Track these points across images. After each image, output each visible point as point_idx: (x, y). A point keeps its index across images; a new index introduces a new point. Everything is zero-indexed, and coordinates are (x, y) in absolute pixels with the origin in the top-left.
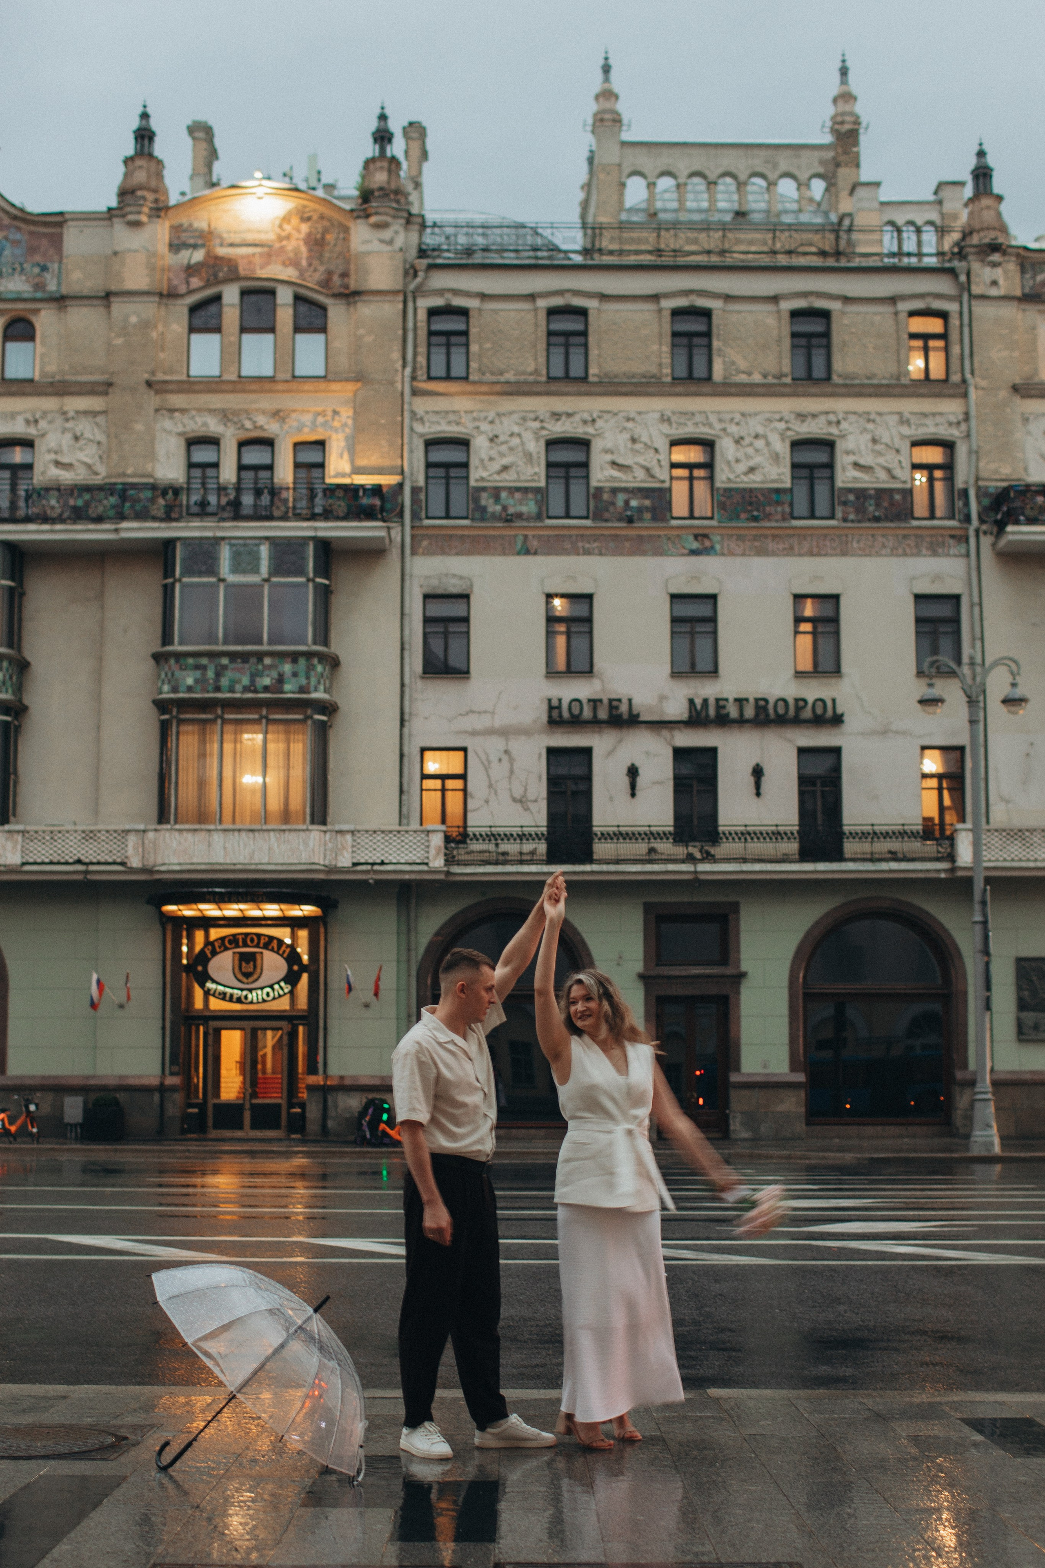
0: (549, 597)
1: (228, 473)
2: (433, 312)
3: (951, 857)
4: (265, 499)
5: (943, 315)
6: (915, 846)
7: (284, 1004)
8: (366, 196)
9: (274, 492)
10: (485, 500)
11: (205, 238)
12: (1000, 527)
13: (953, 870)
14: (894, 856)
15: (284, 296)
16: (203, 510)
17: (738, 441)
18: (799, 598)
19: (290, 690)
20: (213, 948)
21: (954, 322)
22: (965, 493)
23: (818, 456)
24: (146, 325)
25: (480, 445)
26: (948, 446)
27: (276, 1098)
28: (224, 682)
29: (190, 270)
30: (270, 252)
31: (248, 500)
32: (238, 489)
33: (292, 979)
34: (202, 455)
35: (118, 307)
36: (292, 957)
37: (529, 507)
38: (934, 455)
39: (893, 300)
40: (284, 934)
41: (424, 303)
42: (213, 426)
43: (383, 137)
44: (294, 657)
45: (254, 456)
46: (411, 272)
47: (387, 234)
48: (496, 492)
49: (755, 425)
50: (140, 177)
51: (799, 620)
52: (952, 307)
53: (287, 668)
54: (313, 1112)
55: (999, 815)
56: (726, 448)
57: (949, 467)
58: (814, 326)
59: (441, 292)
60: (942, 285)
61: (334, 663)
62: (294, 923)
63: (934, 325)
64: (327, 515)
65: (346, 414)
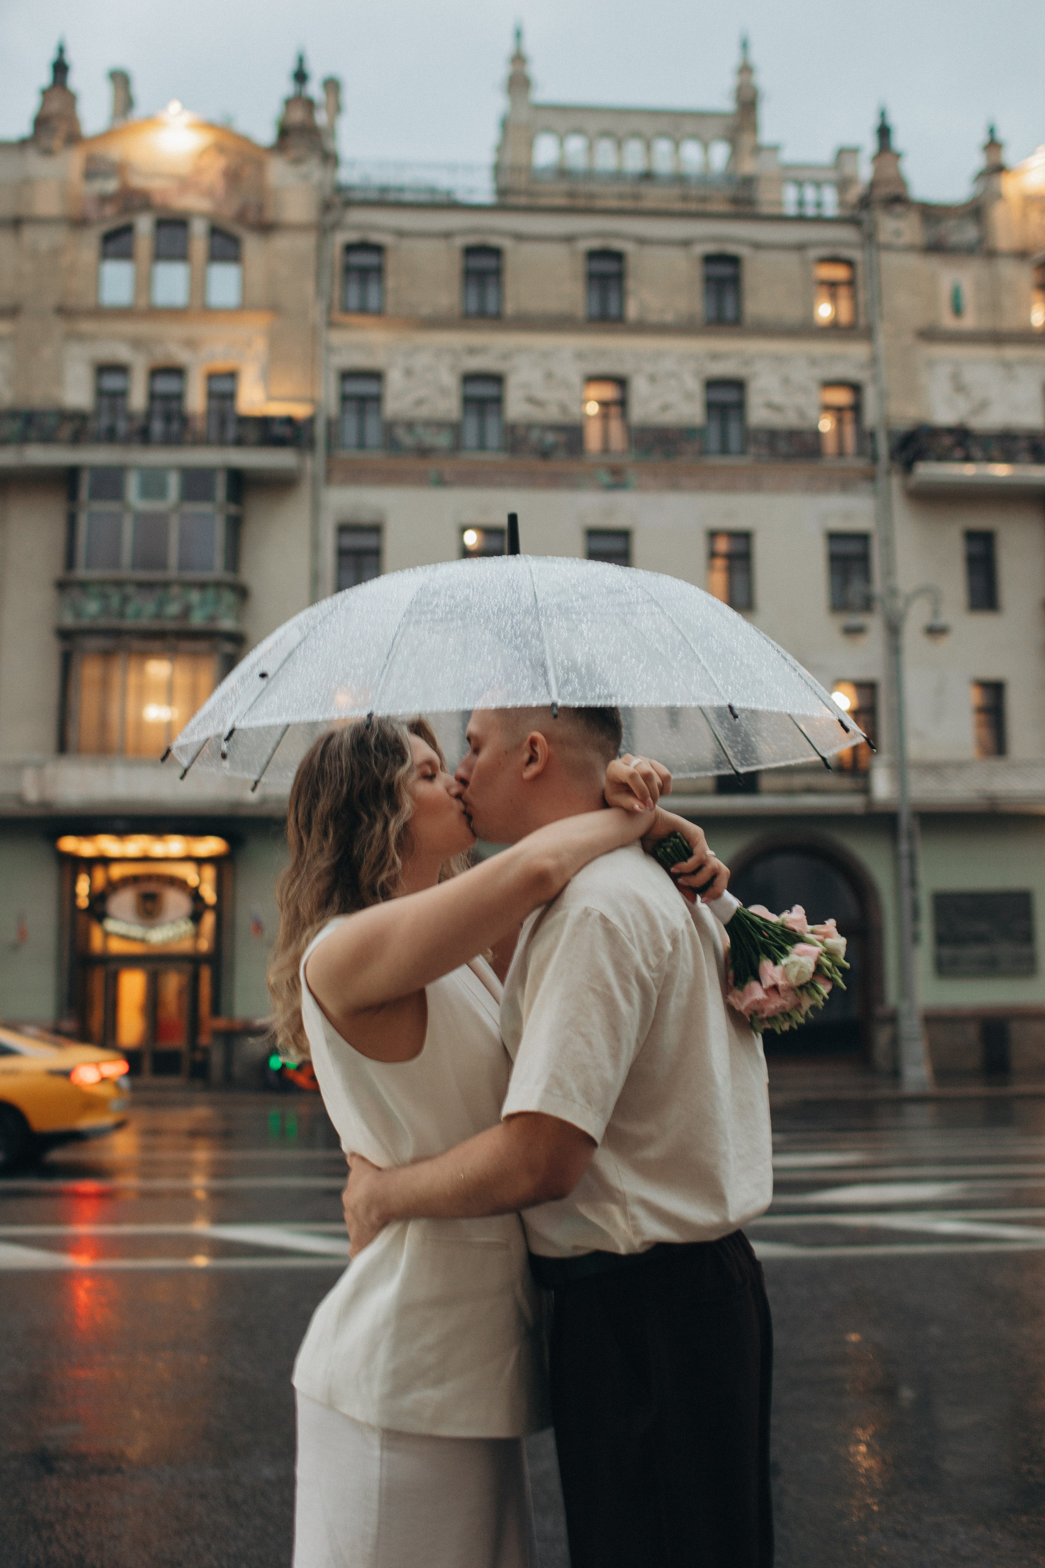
0: (463, 529)
1: (138, 400)
2: (350, 248)
3: (866, 790)
4: (175, 427)
5: (849, 263)
6: (829, 780)
7: (186, 946)
8: (285, 132)
9: (184, 420)
10: (401, 434)
11: (119, 169)
12: (908, 467)
13: (870, 803)
14: (810, 790)
15: (199, 228)
16: (110, 437)
17: (653, 379)
18: (713, 535)
19: (197, 620)
20: (113, 886)
21: (860, 270)
22: (872, 435)
23: (728, 396)
24: (56, 252)
25: (395, 379)
26: (856, 388)
27: (178, 1042)
28: (130, 609)
29: (104, 199)
30: (185, 184)
31: (157, 427)
32: (149, 415)
33: (196, 917)
34: (112, 382)
35: (29, 234)
36: (195, 896)
37: (443, 440)
38: (841, 397)
39: (800, 247)
40: (188, 873)
41: (341, 238)
42: (122, 353)
43: (300, 77)
44: (202, 586)
45: (165, 385)
46: (326, 207)
47: (304, 169)
48: (410, 425)
49: (668, 365)
50: (55, 106)
51: (713, 555)
52: (856, 255)
53: (195, 596)
54: (217, 1058)
55: (914, 749)
56: (640, 387)
57: (857, 408)
58: (724, 270)
59: (358, 227)
60: (847, 234)
61: (242, 593)
62: (200, 861)
63: (839, 273)
64: (239, 442)
65: (260, 345)
